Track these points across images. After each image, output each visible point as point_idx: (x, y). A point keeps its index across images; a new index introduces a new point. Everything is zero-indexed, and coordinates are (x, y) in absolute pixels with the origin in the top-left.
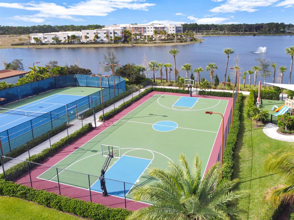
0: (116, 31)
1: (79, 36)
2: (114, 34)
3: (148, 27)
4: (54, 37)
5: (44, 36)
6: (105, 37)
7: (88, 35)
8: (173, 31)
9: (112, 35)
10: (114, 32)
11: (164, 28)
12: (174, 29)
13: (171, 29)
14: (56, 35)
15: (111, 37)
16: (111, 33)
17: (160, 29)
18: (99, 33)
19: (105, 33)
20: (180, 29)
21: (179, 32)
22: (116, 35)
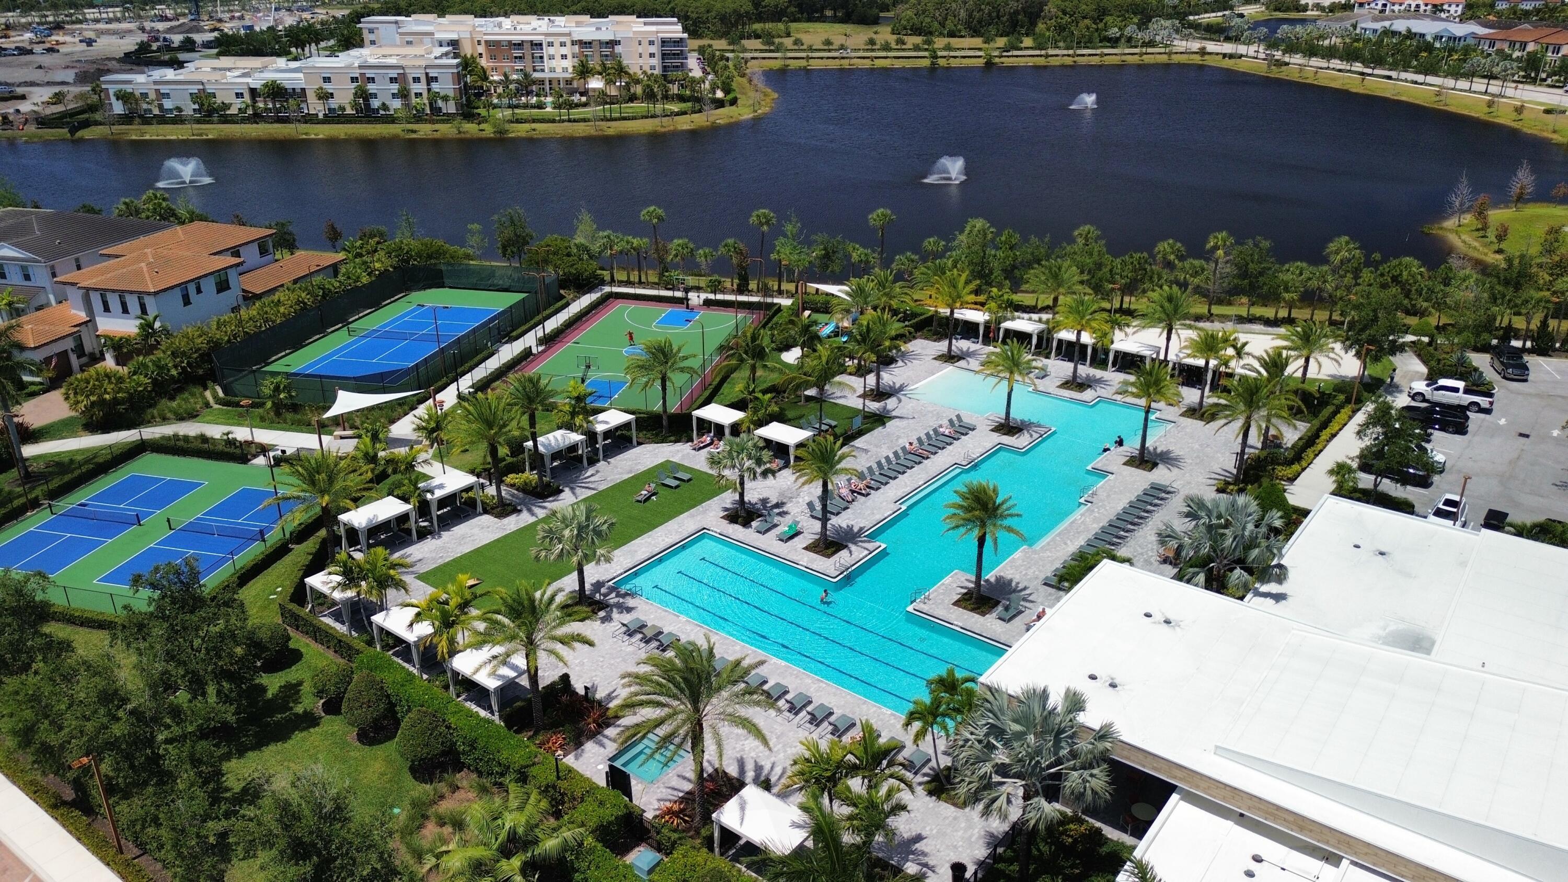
0: (433, 73)
1: (296, 90)
2: (428, 84)
3: (550, 39)
4: (199, 90)
5: (157, 87)
6: (393, 94)
7: (328, 87)
8: (652, 55)
9: (421, 87)
10: (427, 74)
11: (613, 43)
12: (653, 49)
13: (640, 49)
14: (203, 84)
15: (418, 95)
16: (417, 80)
17: (596, 46)
18: (372, 80)
19: (393, 80)
20: (676, 49)
21: (677, 62)
22: (435, 86)
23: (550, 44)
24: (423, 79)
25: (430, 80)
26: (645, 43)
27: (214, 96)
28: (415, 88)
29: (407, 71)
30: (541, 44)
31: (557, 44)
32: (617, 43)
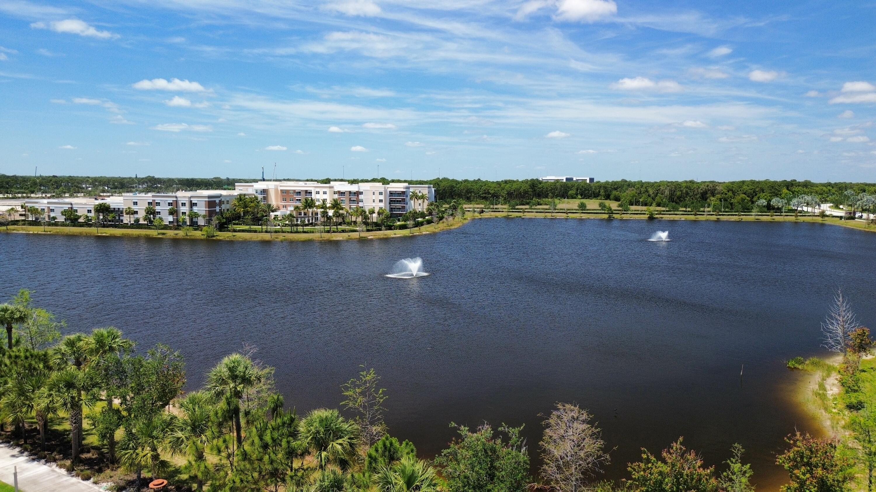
0: (194, 201)
1: (119, 209)
2: (191, 207)
3: (318, 190)
4: (69, 208)
6: (169, 213)
7: (135, 208)
8: (381, 201)
9: (185, 209)
10: (190, 201)
11: (358, 193)
12: (382, 197)
13: (374, 197)
14: (71, 204)
15: (184, 213)
16: (184, 204)
17: (347, 195)
18: (158, 204)
19: (170, 204)
20: (399, 198)
21: (399, 205)
22: (195, 209)
23: (318, 193)
24: (187, 204)
25: (192, 205)
26: (377, 193)
27: (76, 211)
28: (183, 209)
29: (179, 199)
30: (311, 193)
31: (321, 193)
32: (361, 193)
